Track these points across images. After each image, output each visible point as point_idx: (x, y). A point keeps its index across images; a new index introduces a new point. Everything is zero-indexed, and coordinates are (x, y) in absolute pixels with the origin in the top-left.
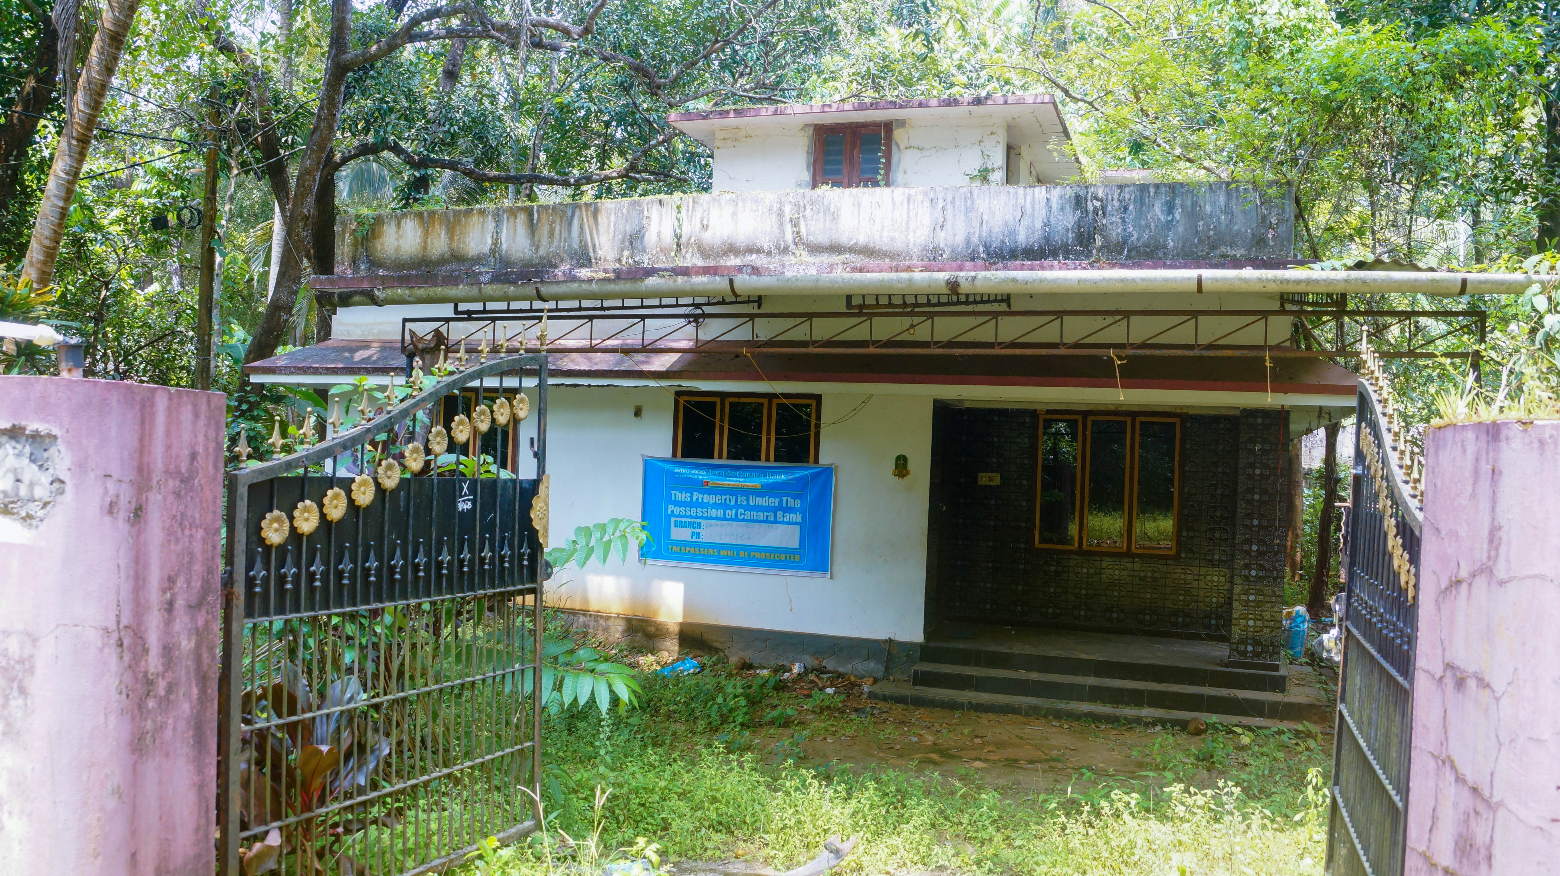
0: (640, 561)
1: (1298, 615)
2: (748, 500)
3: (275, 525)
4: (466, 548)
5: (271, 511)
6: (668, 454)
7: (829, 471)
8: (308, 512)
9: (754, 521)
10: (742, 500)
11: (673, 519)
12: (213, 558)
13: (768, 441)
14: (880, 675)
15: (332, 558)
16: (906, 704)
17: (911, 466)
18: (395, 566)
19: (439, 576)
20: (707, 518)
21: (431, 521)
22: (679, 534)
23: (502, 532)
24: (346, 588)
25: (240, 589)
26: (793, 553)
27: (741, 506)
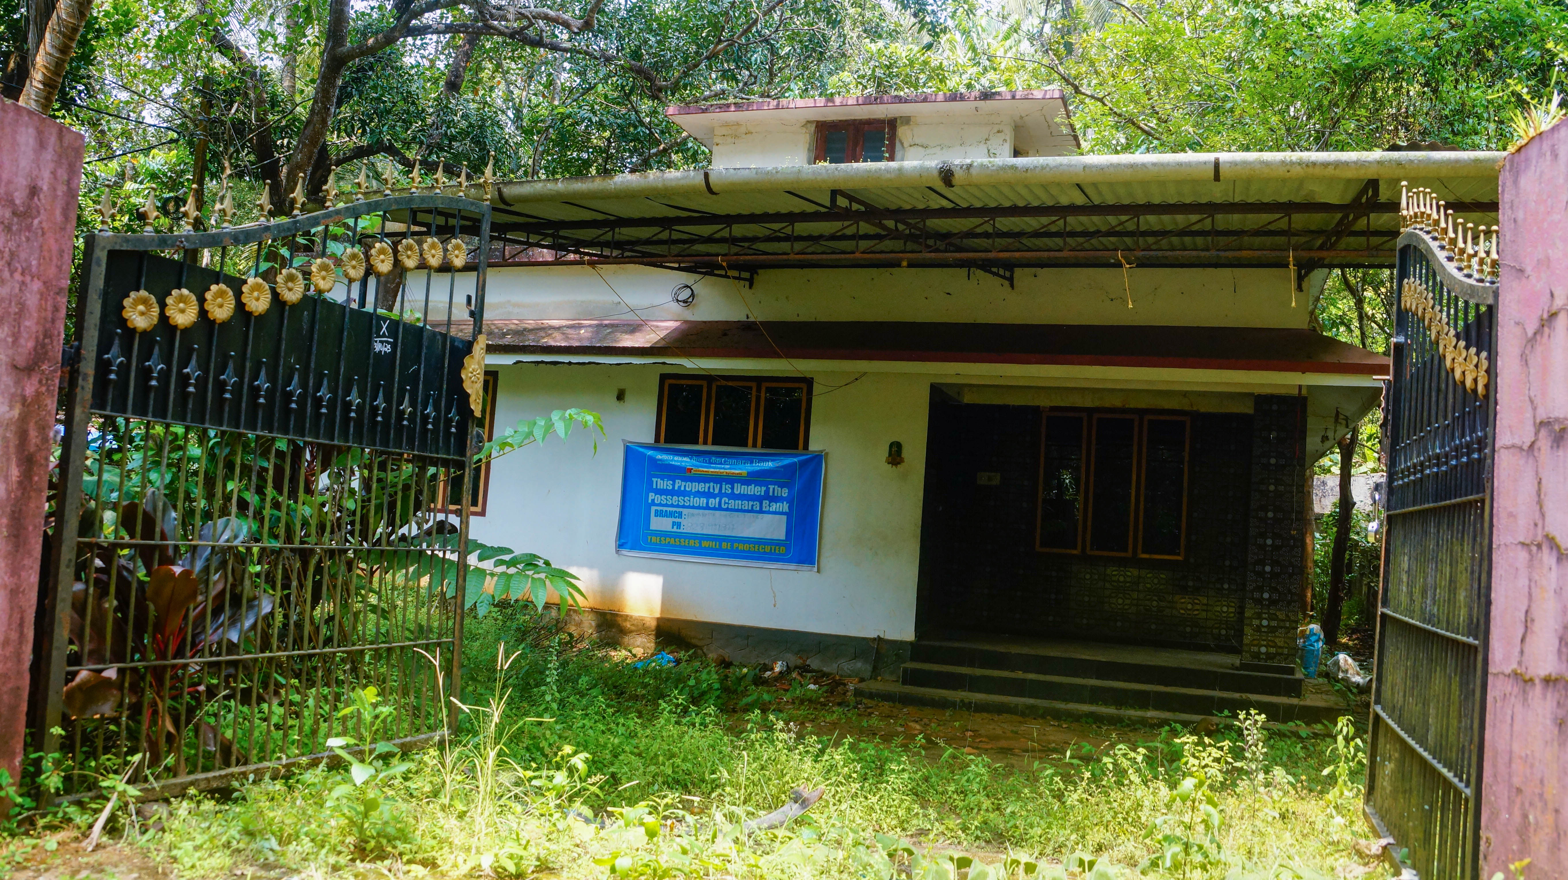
0: (617, 552)
1: (1312, 634)
2: (732, 488)
3: (141, 308)
4: (381, 394)
5: (138, 291)
6: (650, 439)
7: (818, 459)
8: (185, 302)
9: (738, 510)
10: (727, 488)
11: (653, 508)
12: (53, 321)
13: (756, 427)
14: (867, 675)
15: (212, 365)
16: (894, 702)
17: (905, 454)
18: (291, 394)
19: (346, 419)
20: (689, 507)
21: (339, 354)
22: (659, 524)
23: (426, 389)
24: (227, 403)
25: (88, 368)
26: (778, 544)
27: (726, 495)
